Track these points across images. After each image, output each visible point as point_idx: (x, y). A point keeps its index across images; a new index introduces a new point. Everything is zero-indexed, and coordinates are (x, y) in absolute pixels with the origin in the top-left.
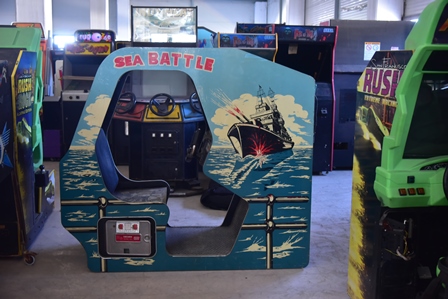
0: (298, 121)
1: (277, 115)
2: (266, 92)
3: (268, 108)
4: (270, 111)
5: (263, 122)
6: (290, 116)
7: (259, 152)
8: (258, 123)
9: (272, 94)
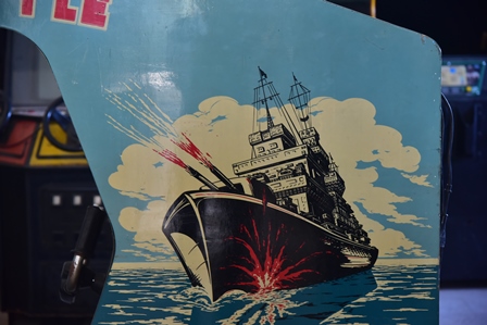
0: (389, 179)
1: (319, 161)
2: (283, 87)
3: (289, 141)
4: (298, 151)
5: (274, 187)
6: (361, 165)
7: (265, 281)
8: (260, 187)
9: (300, 96)
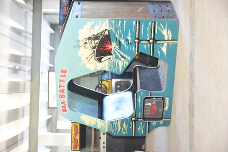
0: (93, 27)
1: (89, 38)
2: (76, 44)
3: (86, 43)
4: (87, 42)
5: (94, 46)
6: (90, 31)
7: (110, 47)
8: (94, 48)
9: (78, 41)
